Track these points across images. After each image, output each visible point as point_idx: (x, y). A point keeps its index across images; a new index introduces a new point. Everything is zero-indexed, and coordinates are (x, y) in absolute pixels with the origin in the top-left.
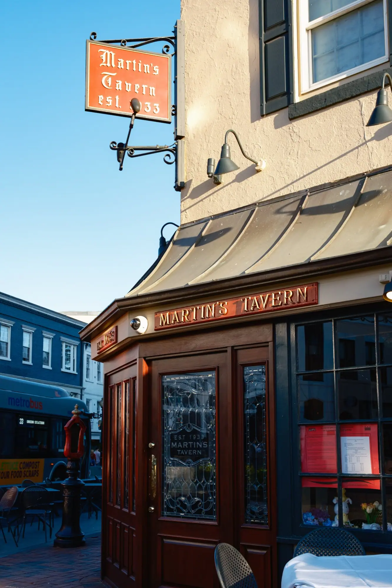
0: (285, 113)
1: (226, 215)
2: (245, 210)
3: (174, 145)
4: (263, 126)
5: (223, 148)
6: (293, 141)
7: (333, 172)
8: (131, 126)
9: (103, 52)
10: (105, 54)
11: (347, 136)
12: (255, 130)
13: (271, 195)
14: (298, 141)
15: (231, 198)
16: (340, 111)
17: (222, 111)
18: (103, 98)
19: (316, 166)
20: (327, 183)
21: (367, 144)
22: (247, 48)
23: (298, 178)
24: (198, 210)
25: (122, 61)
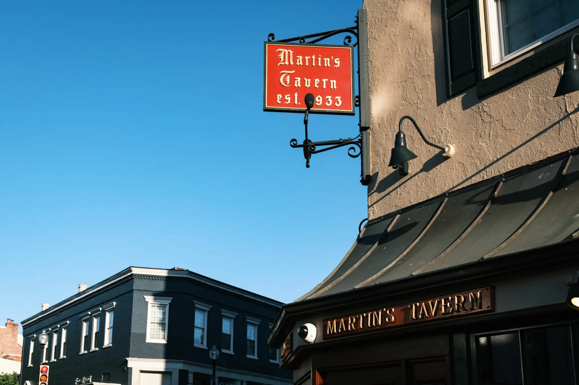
0: (473, 91)
1: (414, 208)
2: (434, 202)
3: (358, 137)
4: (450, 108)
5: (398, 136)
6: (484, 122)
7: (531, 153)
8: (306, 122)
9: (281, 52)
10: (283, 53)
11: (545, 110)
12: (442, 113)
13: (462, 183)
14: (489, 122)
15: (419, 189)
16: (536, 83)
17: (406, 97)
18: (281, 97)
19: (511, 147)
20: (525, 165)
21: (569, 118)
22: (430, 28)
23: (491, 162)
24: (385, 205)
25: (301, 57)
